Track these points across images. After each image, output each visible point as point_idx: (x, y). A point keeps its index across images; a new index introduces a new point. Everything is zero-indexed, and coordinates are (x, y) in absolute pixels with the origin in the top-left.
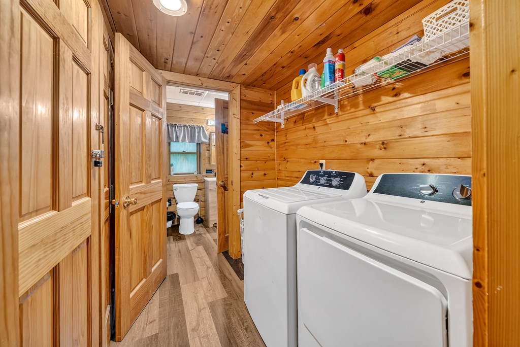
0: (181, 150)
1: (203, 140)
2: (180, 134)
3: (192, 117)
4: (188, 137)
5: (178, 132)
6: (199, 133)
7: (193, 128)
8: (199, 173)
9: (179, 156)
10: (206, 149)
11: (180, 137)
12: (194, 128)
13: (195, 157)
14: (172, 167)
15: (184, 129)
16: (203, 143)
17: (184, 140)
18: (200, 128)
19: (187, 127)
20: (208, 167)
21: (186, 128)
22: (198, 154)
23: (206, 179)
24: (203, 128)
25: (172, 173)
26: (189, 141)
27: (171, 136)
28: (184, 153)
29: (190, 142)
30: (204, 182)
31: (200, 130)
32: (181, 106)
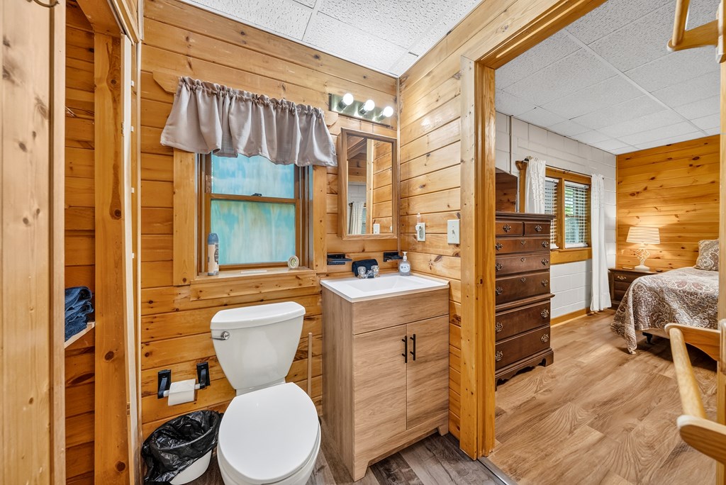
0: (247, 189)
1: (319, 155)
2: (241, 127)
3: (283, 77)
4: (270, 142)
5: (232, 118)
6: (306, 131)
7: (285, 111)
8: (306, 262)
9: (238, 209)
10: (326, 188)
11: (240, 135)
12: (291, 112)
13: (291, 211)
14: (212, 248)
15: (256, 112)
16: (317, 165)
17: (253, 150)
18: (309, 116)
19: (266, 106)
20: (331, 244)
21: (261, 108)
22: (302, 205)
23: (327, 283)
24: (319, 117)
25: (214, 268)
26: (274, 155)
27: (204, 129)
28: (256, 199)
29: (277, 163)
30: (322, 292)
31: (309, 122)
32: (246, 30)
